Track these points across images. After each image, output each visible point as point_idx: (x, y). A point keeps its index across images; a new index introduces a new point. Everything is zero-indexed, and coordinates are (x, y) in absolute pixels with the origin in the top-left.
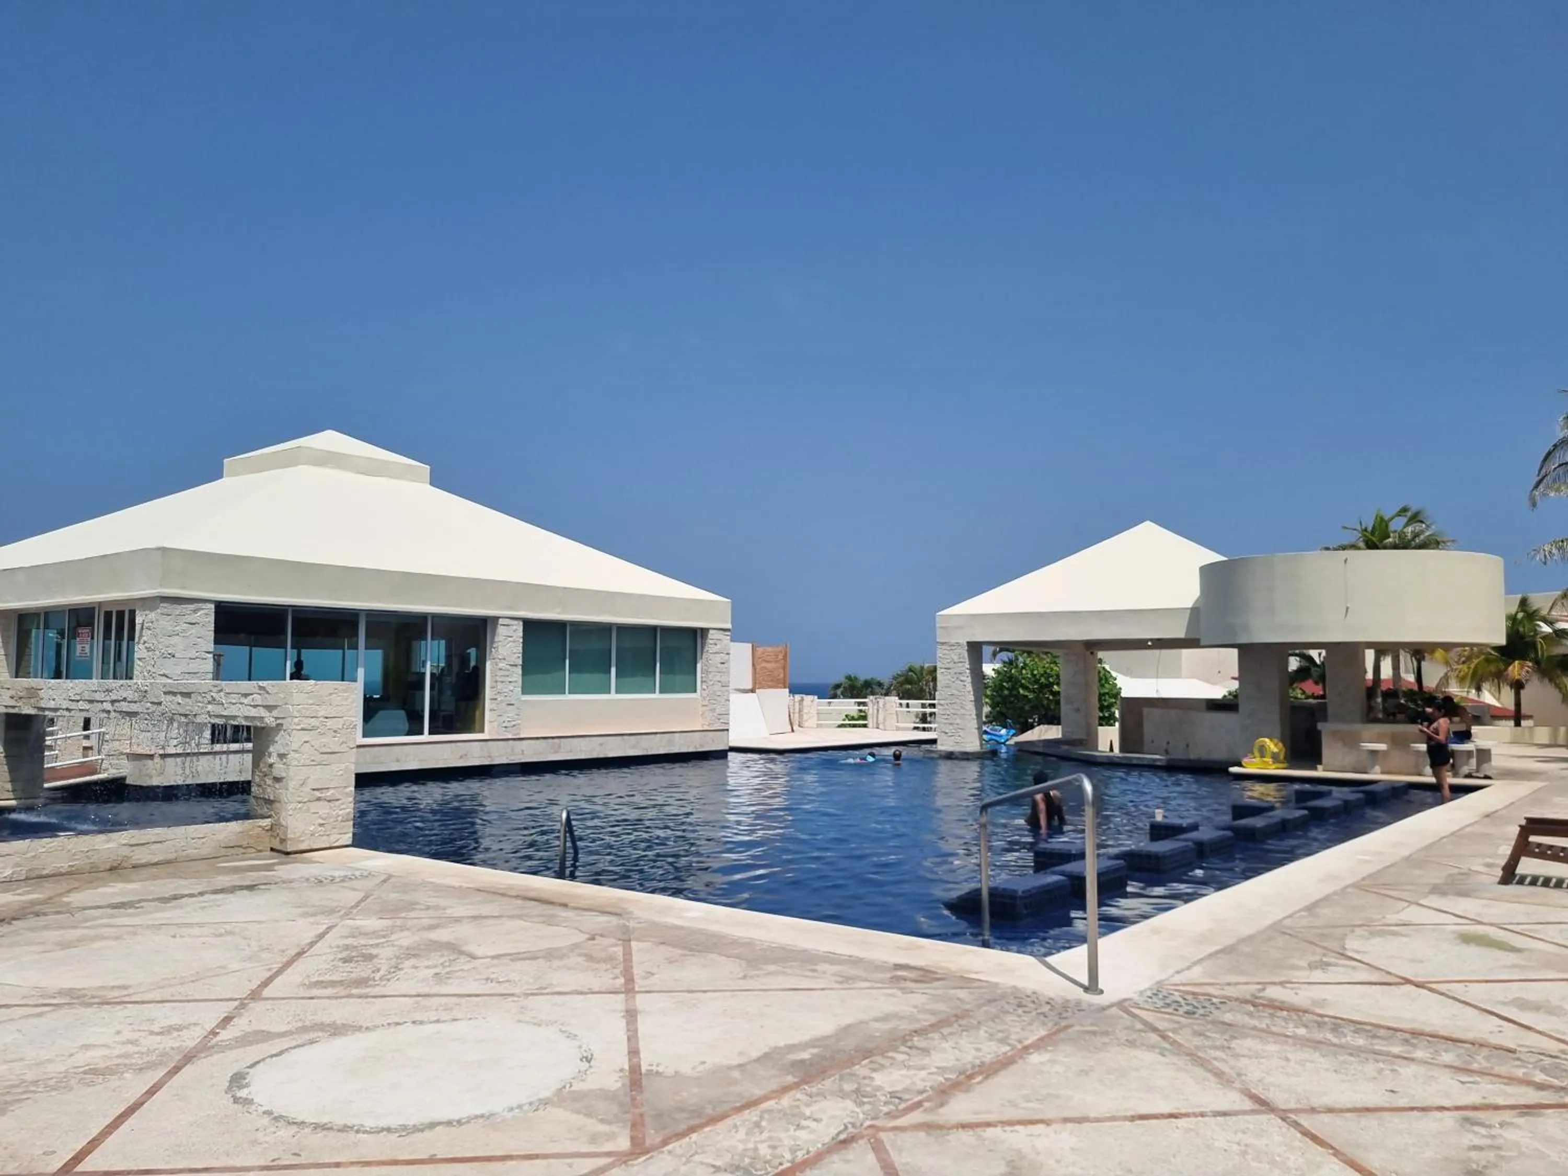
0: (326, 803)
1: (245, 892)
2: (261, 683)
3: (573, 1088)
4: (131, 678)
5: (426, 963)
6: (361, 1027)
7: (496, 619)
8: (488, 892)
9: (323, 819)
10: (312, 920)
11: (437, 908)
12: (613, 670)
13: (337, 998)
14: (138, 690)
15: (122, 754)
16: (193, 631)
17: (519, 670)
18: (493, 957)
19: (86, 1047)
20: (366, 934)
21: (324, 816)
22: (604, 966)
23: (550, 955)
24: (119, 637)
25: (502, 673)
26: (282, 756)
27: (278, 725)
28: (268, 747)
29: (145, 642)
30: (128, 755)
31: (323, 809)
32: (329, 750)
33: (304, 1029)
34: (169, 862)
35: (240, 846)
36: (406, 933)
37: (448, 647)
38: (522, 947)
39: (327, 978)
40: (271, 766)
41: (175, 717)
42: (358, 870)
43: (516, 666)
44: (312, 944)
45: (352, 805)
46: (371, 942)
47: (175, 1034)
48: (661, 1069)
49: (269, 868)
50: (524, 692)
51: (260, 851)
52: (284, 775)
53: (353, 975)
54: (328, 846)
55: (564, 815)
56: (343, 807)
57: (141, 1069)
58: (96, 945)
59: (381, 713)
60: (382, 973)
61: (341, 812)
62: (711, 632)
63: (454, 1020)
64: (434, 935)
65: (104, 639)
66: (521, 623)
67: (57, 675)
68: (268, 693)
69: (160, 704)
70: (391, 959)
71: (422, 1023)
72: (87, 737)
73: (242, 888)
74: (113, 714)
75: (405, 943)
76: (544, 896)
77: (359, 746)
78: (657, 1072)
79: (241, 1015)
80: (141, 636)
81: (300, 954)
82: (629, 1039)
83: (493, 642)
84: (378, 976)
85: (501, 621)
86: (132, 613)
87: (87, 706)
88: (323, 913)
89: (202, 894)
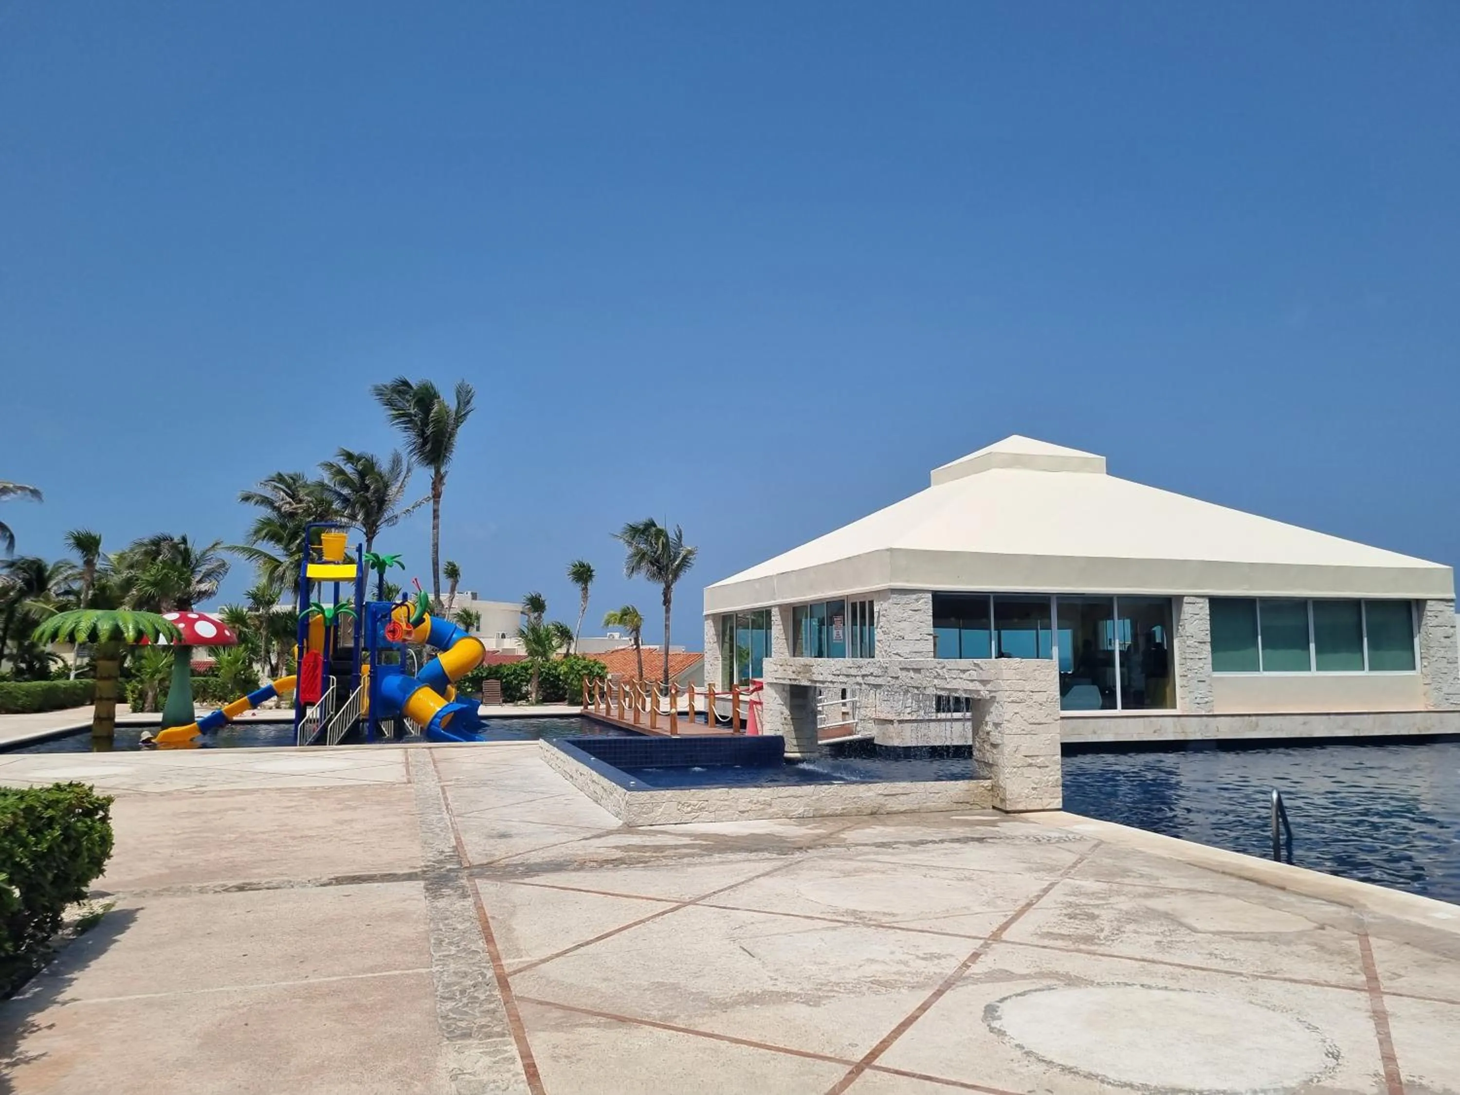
0: (1037, 769)
1: (976, 843)
2: (976, 661)
3: (1320, 1084)
4: (873, 657)
5: (1146, 930)
6: (1093, 982)
7: (1180, 598)
8: (1200, 867)
9: (1036, 784)
10: (1035, 875)
11: (1150, 877)
12: (1312, 646)
13: (1068, 951)
14: (880, 667)
15: (870, 718)
16: (917, 617)
17: (1208, 647)
18: (1214, 933)
19: (872, 961)
20: (1086, 894)
21: (1037, 781)
22: (1338, 959)
23: (1275, 939)
24: (863, 624)
25: (1193, 650)
26: (997, 725)
27: (992, 697)
28: (985, 717)
29: (882, 627)
30: (875, 720)
31: (1035, 774)
32: (1037, 721)
33: (1042, 975)
34: (913, 811)
35: (968, 803)
36: (1123, 898)
37: (1134, 626)
38: (1242, 927)
39: (1056, 930)
40: (988, 733)
41: (910, 689)
42: (1072, 833)
43: (1204, 643)
44: (1039, 897)
45: (1060, 773)
46: (1092, 902)
47: (936, 961)
48: (1424, 1082)
49: (993, 824)
50: (1215, 669)
51: (984, 808)
52: (999, 742)
53: (1079, 931)
54: (1041, 808)
55: (1275, 796)
56: (1052, 773)
57: (913, 988)
58: (868, 876)
59: (1076, 689)
60: (1106, 933)
61: (1051, 778)
62: (1429, 603)
63: (1182, 990)
64: (1152, 903)
65: (852, 625)
66: (1207, 601)
67: (820, 655)
68: (981, 669)
69: (897, 678)
70: (1112, 921)
71: (1150, 987)
72: (844, 704)
73: (973, 839)
74: (864, 685)
75: (1124, 907)
76: (1261, 877)
77: (1062, 718)
78: (1421, 1085)
79: (986, 954)
80: (878, 622)
81: (1029, 905)
82: (1381, 1042)
83: (1179, 620)
84: (1102, 935)
85: (1186, 599)
86: (871, 603)
87: (845, 679)
88: (1043, 870)
89: (942, 841)
